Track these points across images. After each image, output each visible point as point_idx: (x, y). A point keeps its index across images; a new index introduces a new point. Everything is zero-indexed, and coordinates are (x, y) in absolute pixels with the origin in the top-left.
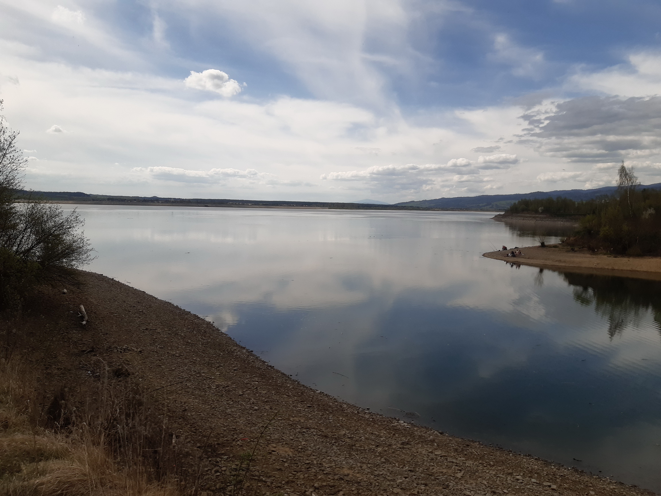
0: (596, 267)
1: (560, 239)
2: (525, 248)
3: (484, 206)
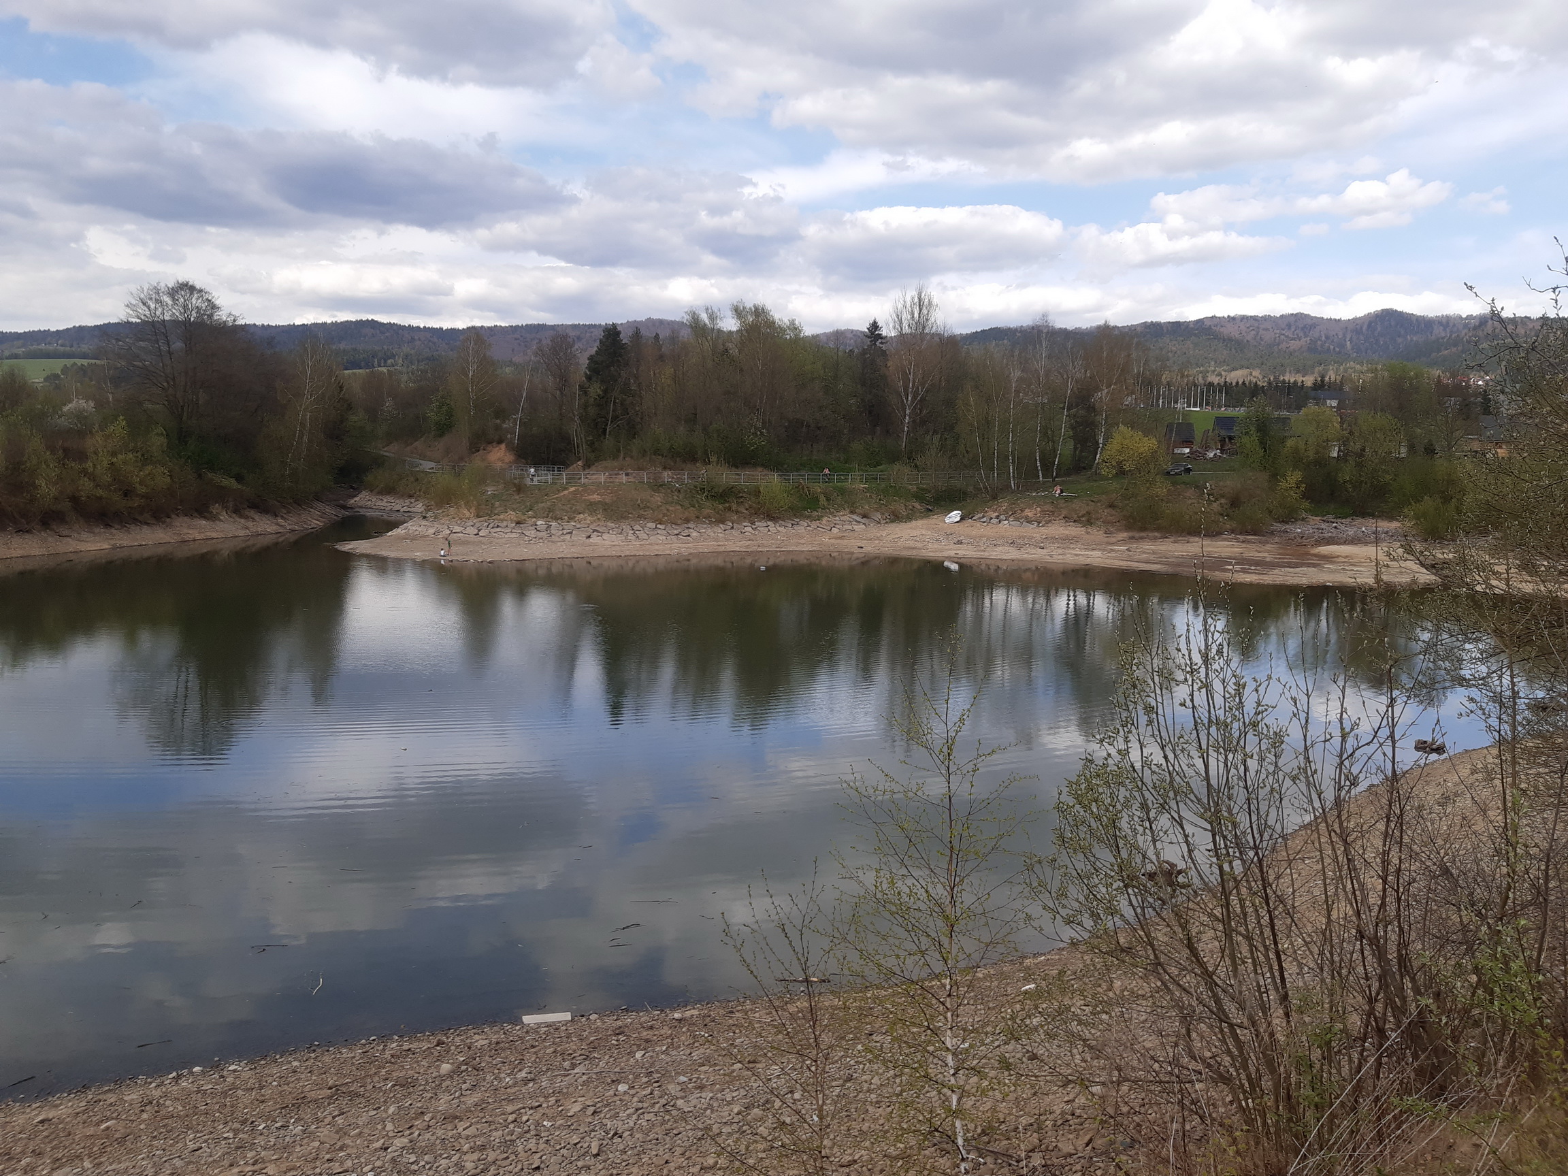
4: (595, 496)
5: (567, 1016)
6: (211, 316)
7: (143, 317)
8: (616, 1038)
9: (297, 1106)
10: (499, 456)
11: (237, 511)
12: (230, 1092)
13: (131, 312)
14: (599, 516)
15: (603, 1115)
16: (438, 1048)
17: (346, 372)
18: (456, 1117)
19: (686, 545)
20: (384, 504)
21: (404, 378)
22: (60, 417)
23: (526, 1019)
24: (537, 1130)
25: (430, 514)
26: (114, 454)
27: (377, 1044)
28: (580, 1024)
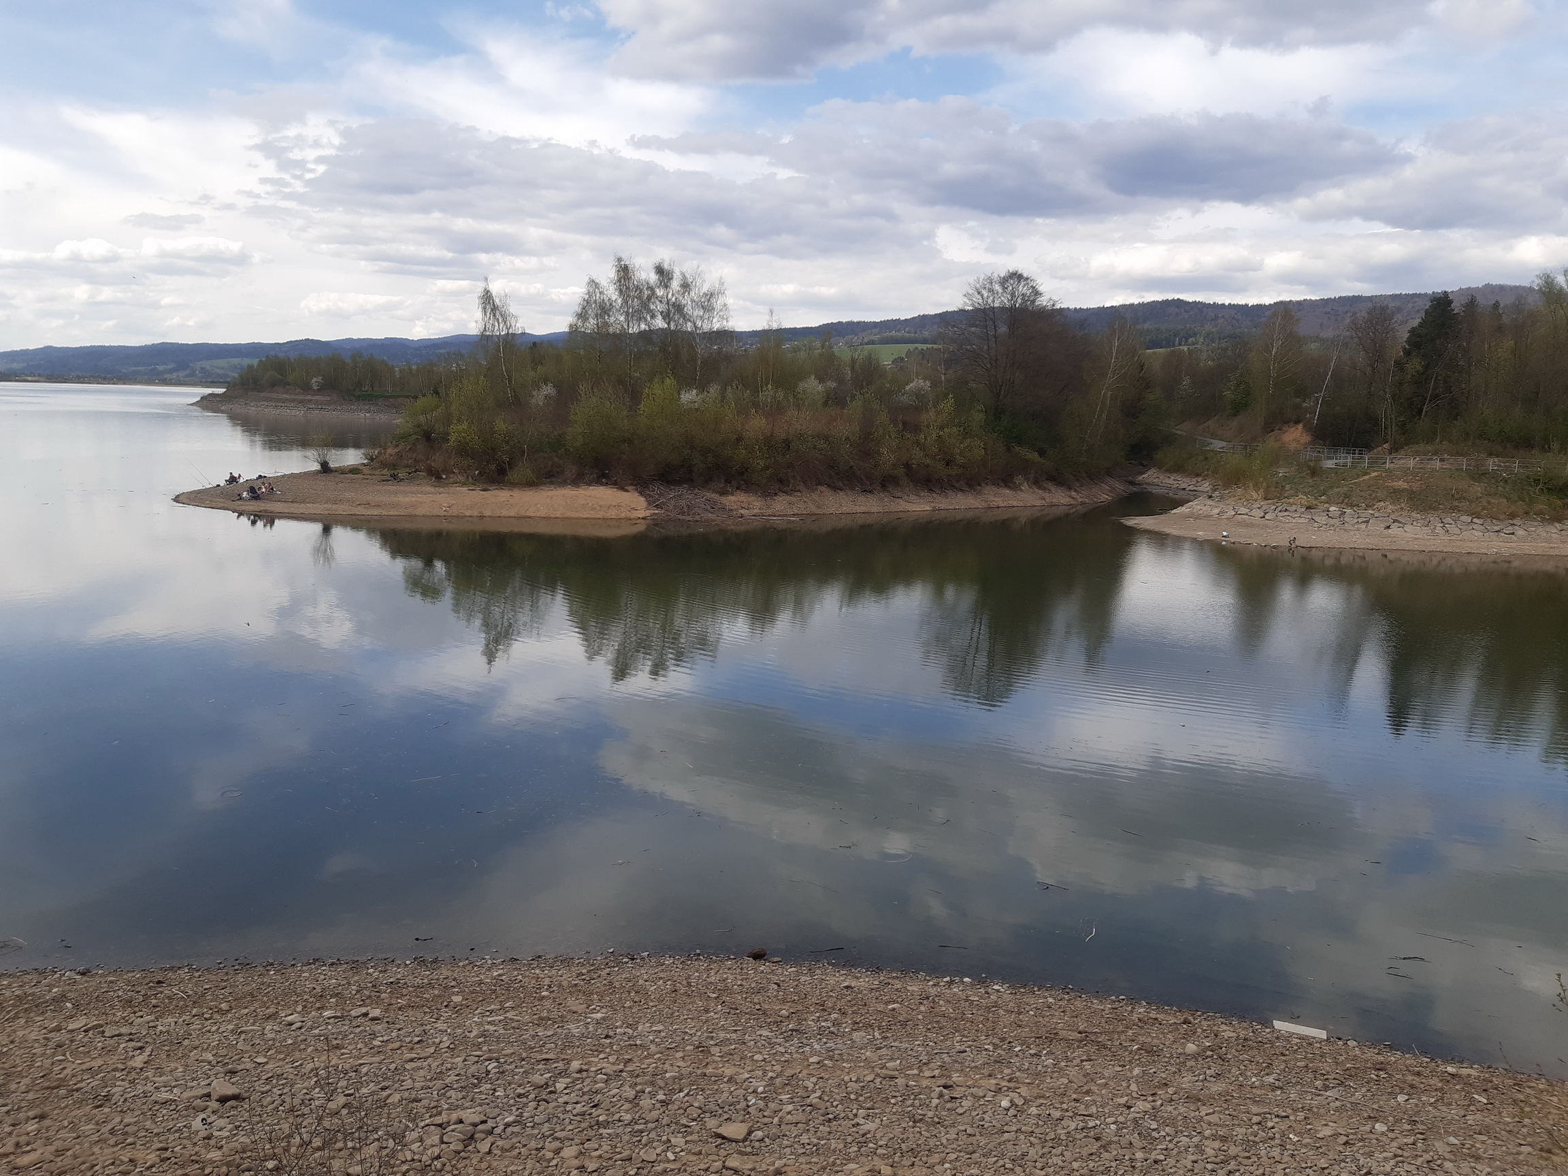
0: (445, 513)
1: (364, 454)
2: (283, 476)
3: (171, 371)
4: (1400, 483)
5: (1323, 1035)
6: (1033, 301)
7: (976, 305)
8: (1376, 1073)
9: (1049, 1039)
10: (1295, 437)
11: (1037, 483)
12: (993, 1009)
13: (968, 301)
14: (1403, 505)
15: (1355, 1149)
16: (1185, 1026)
17: (1149, 351)
18: (1199, 1100)
19: (1508, 545)
20: (1171, 481)
21: (1204, 356)
22: (903, 395)
23: (1278, 1024)
24: (1282, 1140)
25: (1217, 493)
26: (942, 428)
27: (1126, 1004)
28: (1336, 1047)
